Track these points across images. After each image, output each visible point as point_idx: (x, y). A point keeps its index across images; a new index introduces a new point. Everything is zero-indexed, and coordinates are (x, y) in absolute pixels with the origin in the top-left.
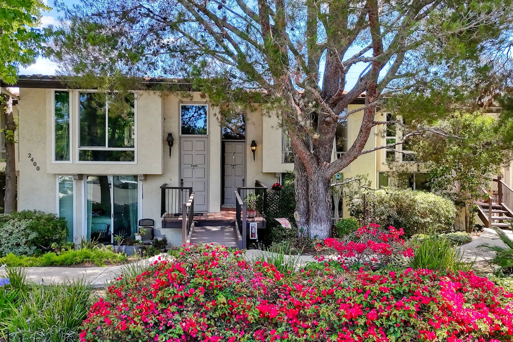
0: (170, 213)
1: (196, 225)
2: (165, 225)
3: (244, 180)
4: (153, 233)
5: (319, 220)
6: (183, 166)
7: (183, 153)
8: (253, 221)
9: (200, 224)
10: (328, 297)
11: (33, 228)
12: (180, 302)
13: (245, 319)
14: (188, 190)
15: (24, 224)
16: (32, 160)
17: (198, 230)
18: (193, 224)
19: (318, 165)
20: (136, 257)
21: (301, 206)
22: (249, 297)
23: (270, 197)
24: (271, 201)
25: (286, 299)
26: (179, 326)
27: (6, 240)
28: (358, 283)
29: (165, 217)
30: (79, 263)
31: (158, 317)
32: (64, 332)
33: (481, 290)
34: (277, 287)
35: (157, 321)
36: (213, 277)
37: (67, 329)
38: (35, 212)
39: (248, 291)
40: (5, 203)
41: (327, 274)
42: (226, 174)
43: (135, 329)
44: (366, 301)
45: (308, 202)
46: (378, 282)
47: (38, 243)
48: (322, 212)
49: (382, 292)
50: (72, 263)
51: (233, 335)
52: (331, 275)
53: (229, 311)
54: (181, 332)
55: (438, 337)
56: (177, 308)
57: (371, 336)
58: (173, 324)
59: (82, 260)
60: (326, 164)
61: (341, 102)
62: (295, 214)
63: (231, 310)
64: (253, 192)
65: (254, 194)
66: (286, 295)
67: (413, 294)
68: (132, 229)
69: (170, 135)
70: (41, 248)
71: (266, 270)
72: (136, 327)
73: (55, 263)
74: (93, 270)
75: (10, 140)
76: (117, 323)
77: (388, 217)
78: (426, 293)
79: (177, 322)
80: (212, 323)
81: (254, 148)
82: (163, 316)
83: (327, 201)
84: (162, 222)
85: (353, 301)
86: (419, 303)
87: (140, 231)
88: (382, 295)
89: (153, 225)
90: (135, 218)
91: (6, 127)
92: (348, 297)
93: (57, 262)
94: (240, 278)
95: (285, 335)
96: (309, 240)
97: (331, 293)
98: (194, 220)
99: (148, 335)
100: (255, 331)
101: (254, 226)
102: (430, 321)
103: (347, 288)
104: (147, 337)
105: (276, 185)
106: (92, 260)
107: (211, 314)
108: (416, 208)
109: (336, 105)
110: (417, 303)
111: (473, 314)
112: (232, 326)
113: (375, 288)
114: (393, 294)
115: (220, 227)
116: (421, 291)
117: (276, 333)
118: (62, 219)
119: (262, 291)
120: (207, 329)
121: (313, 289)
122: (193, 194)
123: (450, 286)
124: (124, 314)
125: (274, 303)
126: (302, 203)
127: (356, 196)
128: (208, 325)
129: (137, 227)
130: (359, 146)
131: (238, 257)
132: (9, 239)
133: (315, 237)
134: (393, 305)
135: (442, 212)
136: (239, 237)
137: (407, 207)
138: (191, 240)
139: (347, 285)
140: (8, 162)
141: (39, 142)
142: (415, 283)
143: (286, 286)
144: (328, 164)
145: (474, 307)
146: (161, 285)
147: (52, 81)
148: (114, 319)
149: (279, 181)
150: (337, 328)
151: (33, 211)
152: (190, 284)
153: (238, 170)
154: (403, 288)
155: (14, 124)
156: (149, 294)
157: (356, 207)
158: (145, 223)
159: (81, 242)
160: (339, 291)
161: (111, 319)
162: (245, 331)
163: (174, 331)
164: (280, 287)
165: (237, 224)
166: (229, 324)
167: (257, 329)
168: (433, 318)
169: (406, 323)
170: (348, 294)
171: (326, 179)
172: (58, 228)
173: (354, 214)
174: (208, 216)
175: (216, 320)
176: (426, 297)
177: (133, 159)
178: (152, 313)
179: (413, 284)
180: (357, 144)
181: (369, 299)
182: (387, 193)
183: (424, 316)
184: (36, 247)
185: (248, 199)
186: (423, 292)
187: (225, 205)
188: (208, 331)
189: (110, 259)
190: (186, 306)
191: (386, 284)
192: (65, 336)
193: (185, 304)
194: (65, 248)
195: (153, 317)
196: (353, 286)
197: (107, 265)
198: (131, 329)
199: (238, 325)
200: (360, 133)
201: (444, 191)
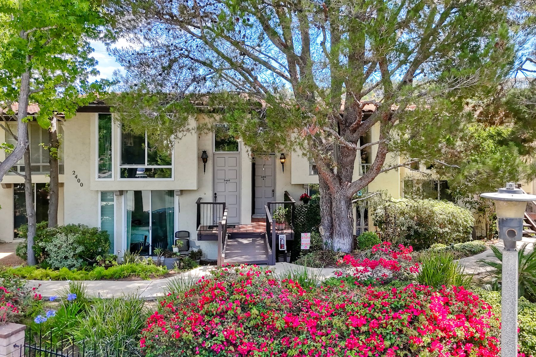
0: (205, 225)
1: (229, 238)
2: (201, 237)
3: (273, 191)
4: (188, 244)
5: (342, 235)
6: (216, 181)
7: (216, 168)
8: (282, 234)
9: (233, 236)
10: (340, 310)
11: (80, 243)
12: (222, 315)
13: (273, 328)
14: (222, 205)
15: (72, 238)
16: (76, 177)
17: (230, 242)
18: (227, 237)
19: (340, 185)
20: (176, 270)
21: (326, 221)
22: (277, 310)
23: (298, 209)
24: (299, 214)
25: (307, 312)
26: (221, 334)
27: (55, 253)
28: (365, 299)
29: (200, 230)
30: (127, 277)
31: (204, 327)
32: (124, 339)
33: (464, 303)
34: (300, 302)
35: (204, 330)
36: (248, 294)
37: (127, 337)
38: (79, 226)
39: (276, 306)
40: (49, 215)
41: (341, 291)
42: (256, 185)
43: (187, 338)
44: (370, 314)
45: (332, 219)
46: (382, 297)
47: (84, 256)
48: (344, 228)
49: (383, 306)
50: (120, 277)
51: (265, 341)
52: (344, 292)
53: (261, 322)
54: (224, 339)
55: (424, 342)
56: (220, 320)
57: (373, 341)
58: (217, 332)
59: (129, 274)
60: (347, 184)
61: (360, 128)
62: (320, 228)
63: (263, 321)
64: (282, 206)
65: (283, 208)
66: (307, 308)
67: (408, 308)
68: (169, 240)
69: (205, 152)
70: (87, 260)
71: (291, 287)
72: (188, 336)
73: (105, 277)
74: (140, 283)
75: (55, 157)
76: (172, 332)
77: (408, 228)
78: (418, 307)
79: (220, 331)
80: (248, 331)
81: (283, 160)
82: (209, 326)
83: (349, 217)
84: (198, 235)
85: (359, 313)
86: (411, 315)
87: (177, 243)
88: (384, 308)
89: (189, 237)
90: (171, 231)
91: (51, 144)
92: (356, 310)
93: (107, 276)
94: (270, 294)
95: (305, 342)
96: (332, 253)
97: (342, 306)
98: (227, 233)
99: (197, 342)
100: (282, 338)
101: (283, 239)
102: (418, 329)
103: (356, 303)
104: (196, 344)
105: (304, 195)
106: (137, 274)
107: (247, 324)
108: (435, 219)
109: (355, 131)
110: (410, 314)
111: (453, 323)
112: (263, 334)
113: (378, 303)
114: (392, 308)
115: (251, 239)
116: (414, 306)
117: (298, 340)
118: (104, 232)
119: (288, 305)
120: (244, 337)
121: (329, 303)
122: (227, 209)
123: (438, 301)
124: (177, 325)
125: (298, 315)
126: (326, 218)
127: (379, 207)
128: (244, 333)
129: (173, 238)
130: (376, 169)
131: (268, 275)
132: (58, 253)
133: (338, 250)
134: (391, 317)
135: (460, 222)
136: (269, 250)
137: (427, 218)
138: (226, 253)
139: (356, 300)
140: (52, 177)
141: (83, 160)
142: (411, 299)
143: (307, 301)
144: (349, 184)
145: (455, 317)
146: (207, 301)
147: (97, 106)
148: (169, 329)
149: (307, 191)
150: (346, 335)
151: (77, 224)
152: (229, 300)
153: (268, 182)
154: (400, 303)
155: (57, 141)
156: (196, 308)
157: (380, 217)
158: (182, 234)
159: (124, 255)
160: (349, 305)
161: (167, 329)
162: (274, 338)
163: (218, 338)
164: (303, 302)
165: (267, 237)
166: (261, 333)
167: (284, 337)
168: (422, 327)
169: (401, 331)
170: (356, 308)
171: (347, 198)
172: (102, 242)
173: (377, 224)
174: (240, 228)
175: (251, 329)
176: (418, 310)
177: (170, 176)
178: (200, 324)
179: (409, 299)
180: (375, 168)
181: (372, 312)
182: (407, 205)
183: (415, 325)
184: (82, 260)
185: (277, 213)
186: (415, 306)
187: (255, 214)
188: (245, 339)
189: (153, 273)
190: (227, 318)
191: (387, 299)
192: (124, 343)
193: (226, 317)
194: (109, 261)
195: (201, 328)
196: (361, 301)
197: (151, 278)
198: (184, 337)
199: (268, 334)
200: (376, 158)
201: (466, 199)
